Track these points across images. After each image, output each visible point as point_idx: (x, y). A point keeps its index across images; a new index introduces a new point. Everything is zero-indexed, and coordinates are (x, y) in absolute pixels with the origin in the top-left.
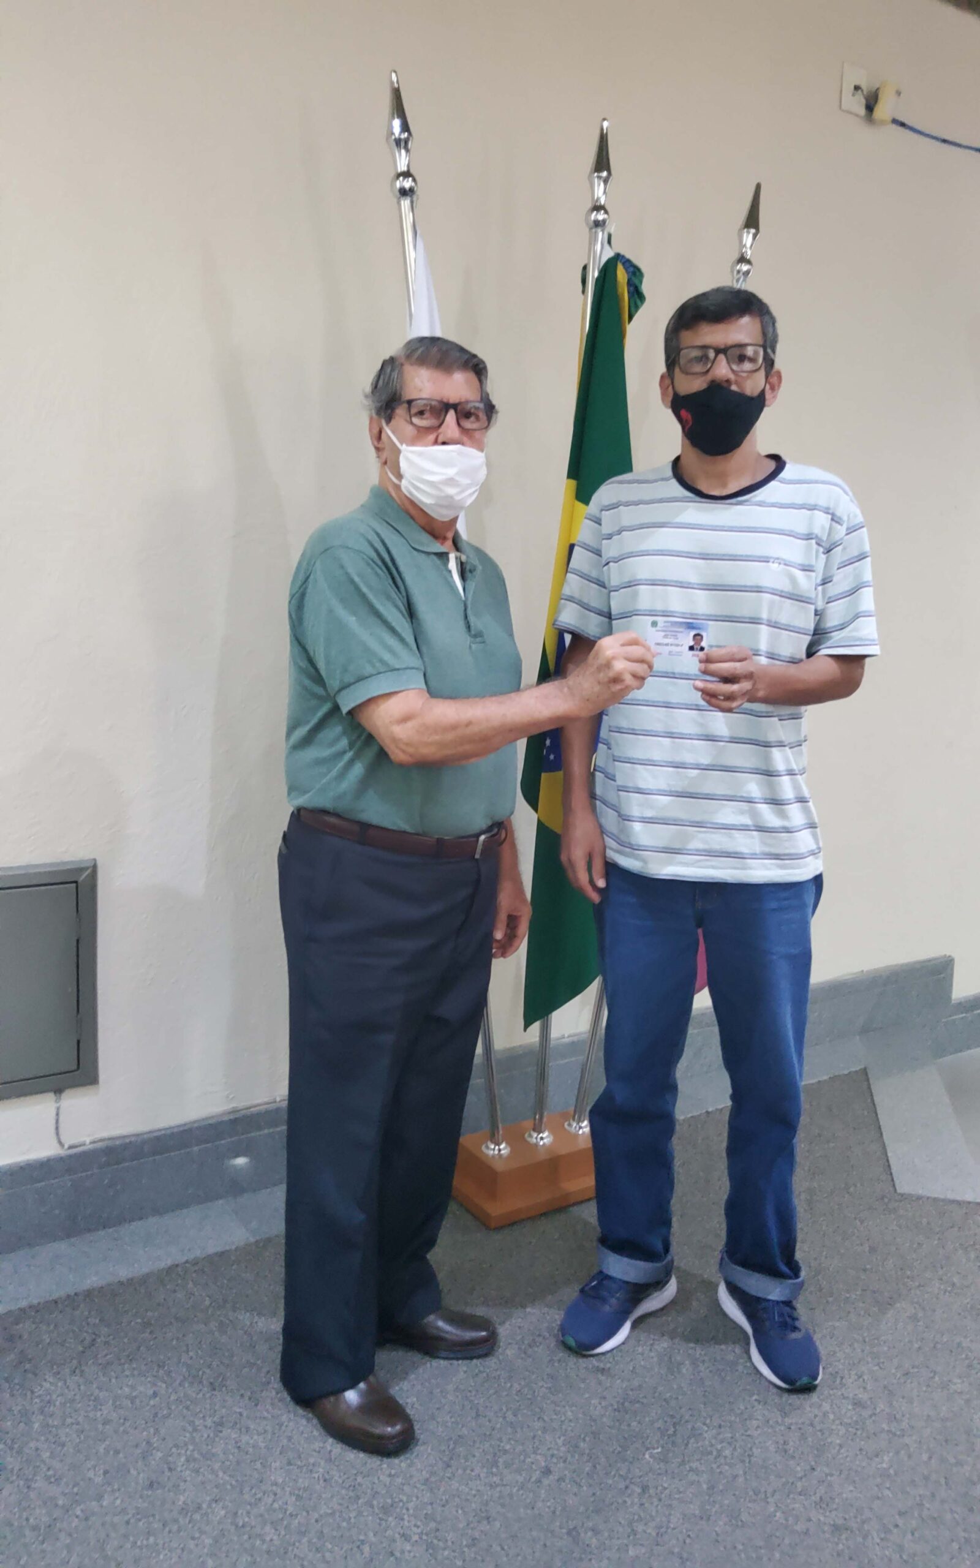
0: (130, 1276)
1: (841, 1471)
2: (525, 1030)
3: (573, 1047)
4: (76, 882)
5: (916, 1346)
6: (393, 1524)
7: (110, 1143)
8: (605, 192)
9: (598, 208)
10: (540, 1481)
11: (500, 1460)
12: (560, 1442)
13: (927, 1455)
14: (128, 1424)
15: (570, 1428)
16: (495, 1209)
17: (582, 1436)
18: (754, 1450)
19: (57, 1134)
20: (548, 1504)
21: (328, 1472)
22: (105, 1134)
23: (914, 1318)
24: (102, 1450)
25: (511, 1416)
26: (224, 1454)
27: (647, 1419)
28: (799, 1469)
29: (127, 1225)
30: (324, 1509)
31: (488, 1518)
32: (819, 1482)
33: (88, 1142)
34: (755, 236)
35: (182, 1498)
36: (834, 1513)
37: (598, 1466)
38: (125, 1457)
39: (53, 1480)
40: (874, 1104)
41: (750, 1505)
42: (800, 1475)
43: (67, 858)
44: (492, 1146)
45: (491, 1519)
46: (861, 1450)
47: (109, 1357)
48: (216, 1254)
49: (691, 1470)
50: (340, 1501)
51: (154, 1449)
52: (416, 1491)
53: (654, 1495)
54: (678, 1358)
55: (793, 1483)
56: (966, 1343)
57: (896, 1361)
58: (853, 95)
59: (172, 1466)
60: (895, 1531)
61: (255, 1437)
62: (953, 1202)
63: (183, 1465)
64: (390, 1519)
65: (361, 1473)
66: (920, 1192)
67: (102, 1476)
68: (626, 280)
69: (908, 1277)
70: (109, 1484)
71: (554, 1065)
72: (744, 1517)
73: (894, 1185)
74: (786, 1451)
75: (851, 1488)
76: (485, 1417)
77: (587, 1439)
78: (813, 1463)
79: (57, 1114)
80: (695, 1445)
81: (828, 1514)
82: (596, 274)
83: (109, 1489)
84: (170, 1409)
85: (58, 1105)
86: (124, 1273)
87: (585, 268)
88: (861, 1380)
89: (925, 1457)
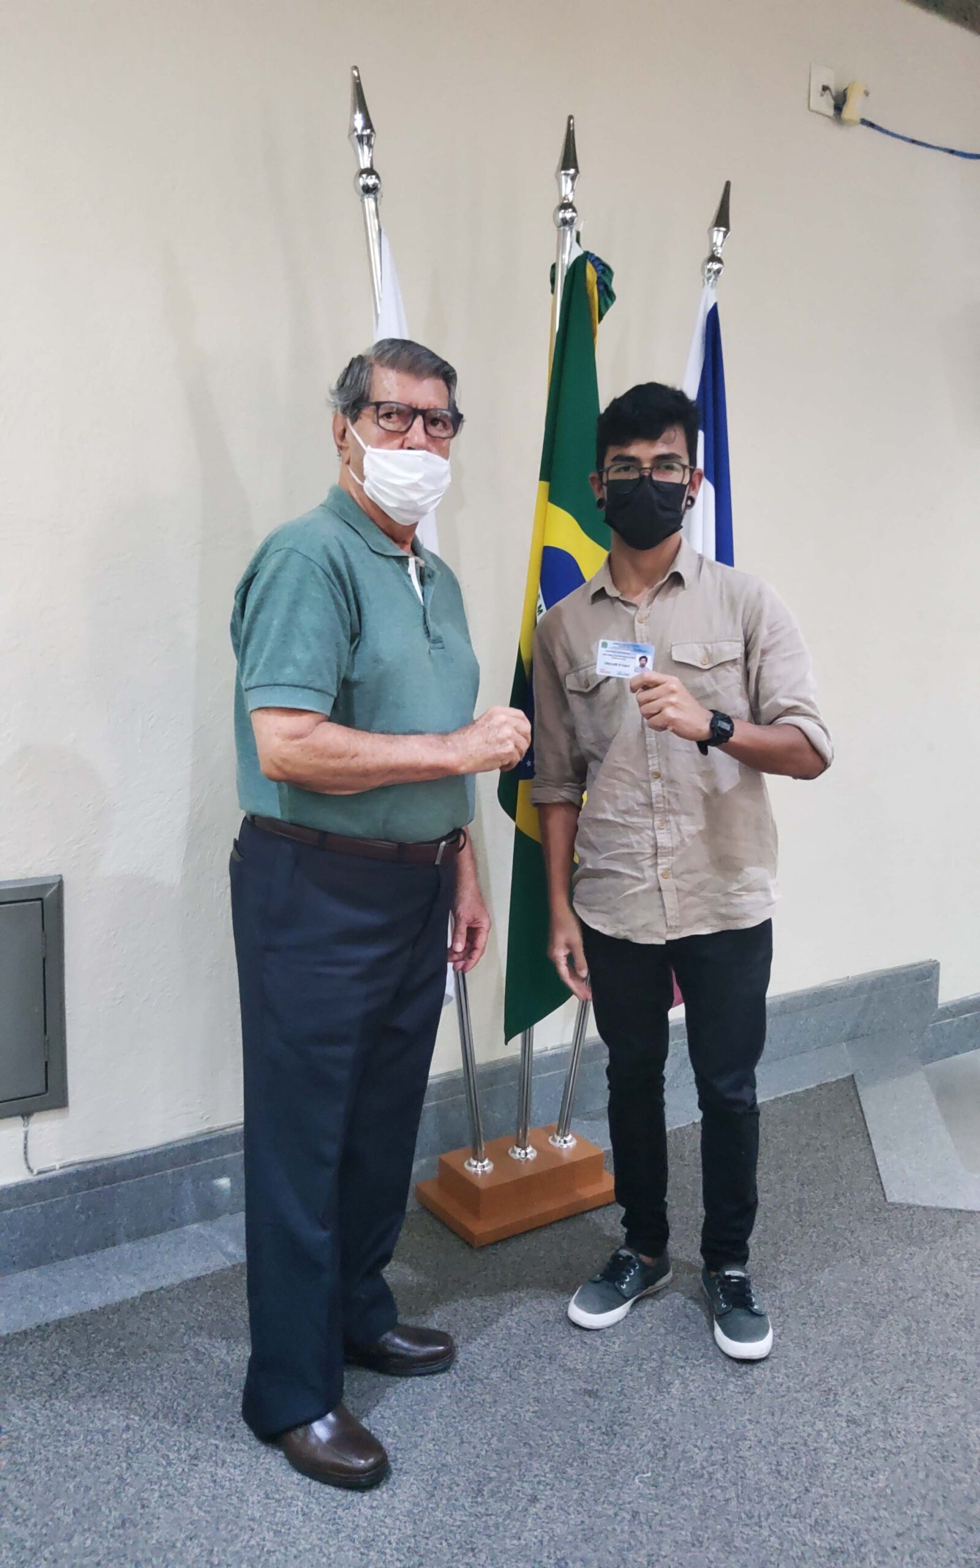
0: (102, 1306)
1: (836, 1491)
2: (506, 1043)
3: (556, 1060)
4: (41, 899)
5: (910, 1359)
6: (375, 1558)
7: (80, 1168)
8: (573, 189)
9: (566, 206)
10: (527, 1510)
11: (485, 1488)
12: (547, 1470)
13: (924, 1473)
14: (99, 1459)
15: (557, 1454)
16: (480, 1228)
17: (571, 1461)
18: (747, 1471)
19: (26, 1159)
20: (535, 1533)
21: (307, 1506)
22: (76, 1158)
23: (907, 1330)
24: (71, 1487)
25: (496, 1442)
26: (200, 1489)
27: (637, 1442)
28: (793, 1490)
29: (99, 1253)
30: (303, 1545)
31: (473, 1550)
32: (814, 1504)
33: (58, 1167)
34: (725, 237)
35: (156, 1537)
36: (830, 1536)
37: (587, 1493)
38: (97, 1494)
39: (20, 1520)
40: (862, 1112)
41: (743, 1530)
42: (794, 1497)
43: (32, 875)
44: (474, 1163)
45: (476, 1551)
46: (856, 1468)
47: (79, 1390)
48: (192, 1280)
49: (683, 1494)
50: (319, 1536)
51: (127, 1484)
52: (398, 1522)
53: (644, 1521)
54: (668, 1378)
55: (786, 1506)
56: (960, 1355)
57: (889, 1376)
58: (822, 95)
59: (145, 1502)
60: (893, 1554)
61: (232, 1470)
62: (945, 1210)
63: (156, 1502)
64: (372, 1553)
65: (343, 1505)
66: (911, 1201)
67: (72, 1516)
68: (596, 279)
69: (901, 1289)
70: (80, 1524)
71: (537, 1078)
72: (738, 1542)
73: (884, 1195)
74: (779, 1472)
75: (847, 1509)
76: (470, 1443)
77: (575, 1464)
78: (807, 1484)
79: (26, 1138)
80: (686, 1469)
81: (823, 1537)
82: (565, 274)
83: (80, 1529)
84: (143, 1442)
85: (26, 1129)
86: (96, 1301)
87: (554, 267)
88: (855, 1396)
89: (921, 1475)
